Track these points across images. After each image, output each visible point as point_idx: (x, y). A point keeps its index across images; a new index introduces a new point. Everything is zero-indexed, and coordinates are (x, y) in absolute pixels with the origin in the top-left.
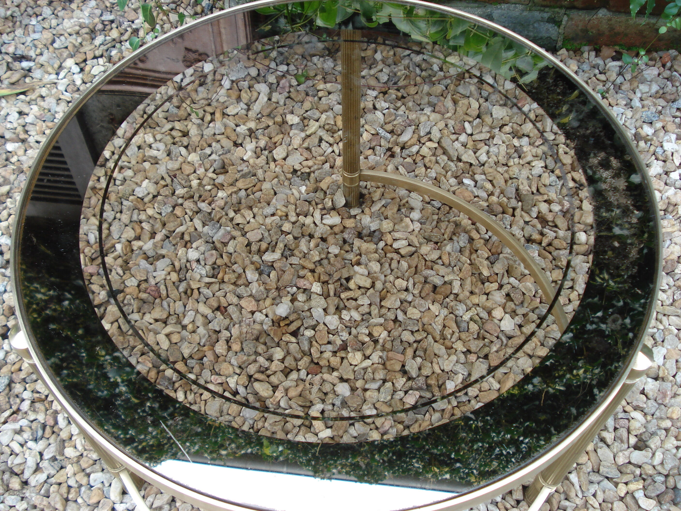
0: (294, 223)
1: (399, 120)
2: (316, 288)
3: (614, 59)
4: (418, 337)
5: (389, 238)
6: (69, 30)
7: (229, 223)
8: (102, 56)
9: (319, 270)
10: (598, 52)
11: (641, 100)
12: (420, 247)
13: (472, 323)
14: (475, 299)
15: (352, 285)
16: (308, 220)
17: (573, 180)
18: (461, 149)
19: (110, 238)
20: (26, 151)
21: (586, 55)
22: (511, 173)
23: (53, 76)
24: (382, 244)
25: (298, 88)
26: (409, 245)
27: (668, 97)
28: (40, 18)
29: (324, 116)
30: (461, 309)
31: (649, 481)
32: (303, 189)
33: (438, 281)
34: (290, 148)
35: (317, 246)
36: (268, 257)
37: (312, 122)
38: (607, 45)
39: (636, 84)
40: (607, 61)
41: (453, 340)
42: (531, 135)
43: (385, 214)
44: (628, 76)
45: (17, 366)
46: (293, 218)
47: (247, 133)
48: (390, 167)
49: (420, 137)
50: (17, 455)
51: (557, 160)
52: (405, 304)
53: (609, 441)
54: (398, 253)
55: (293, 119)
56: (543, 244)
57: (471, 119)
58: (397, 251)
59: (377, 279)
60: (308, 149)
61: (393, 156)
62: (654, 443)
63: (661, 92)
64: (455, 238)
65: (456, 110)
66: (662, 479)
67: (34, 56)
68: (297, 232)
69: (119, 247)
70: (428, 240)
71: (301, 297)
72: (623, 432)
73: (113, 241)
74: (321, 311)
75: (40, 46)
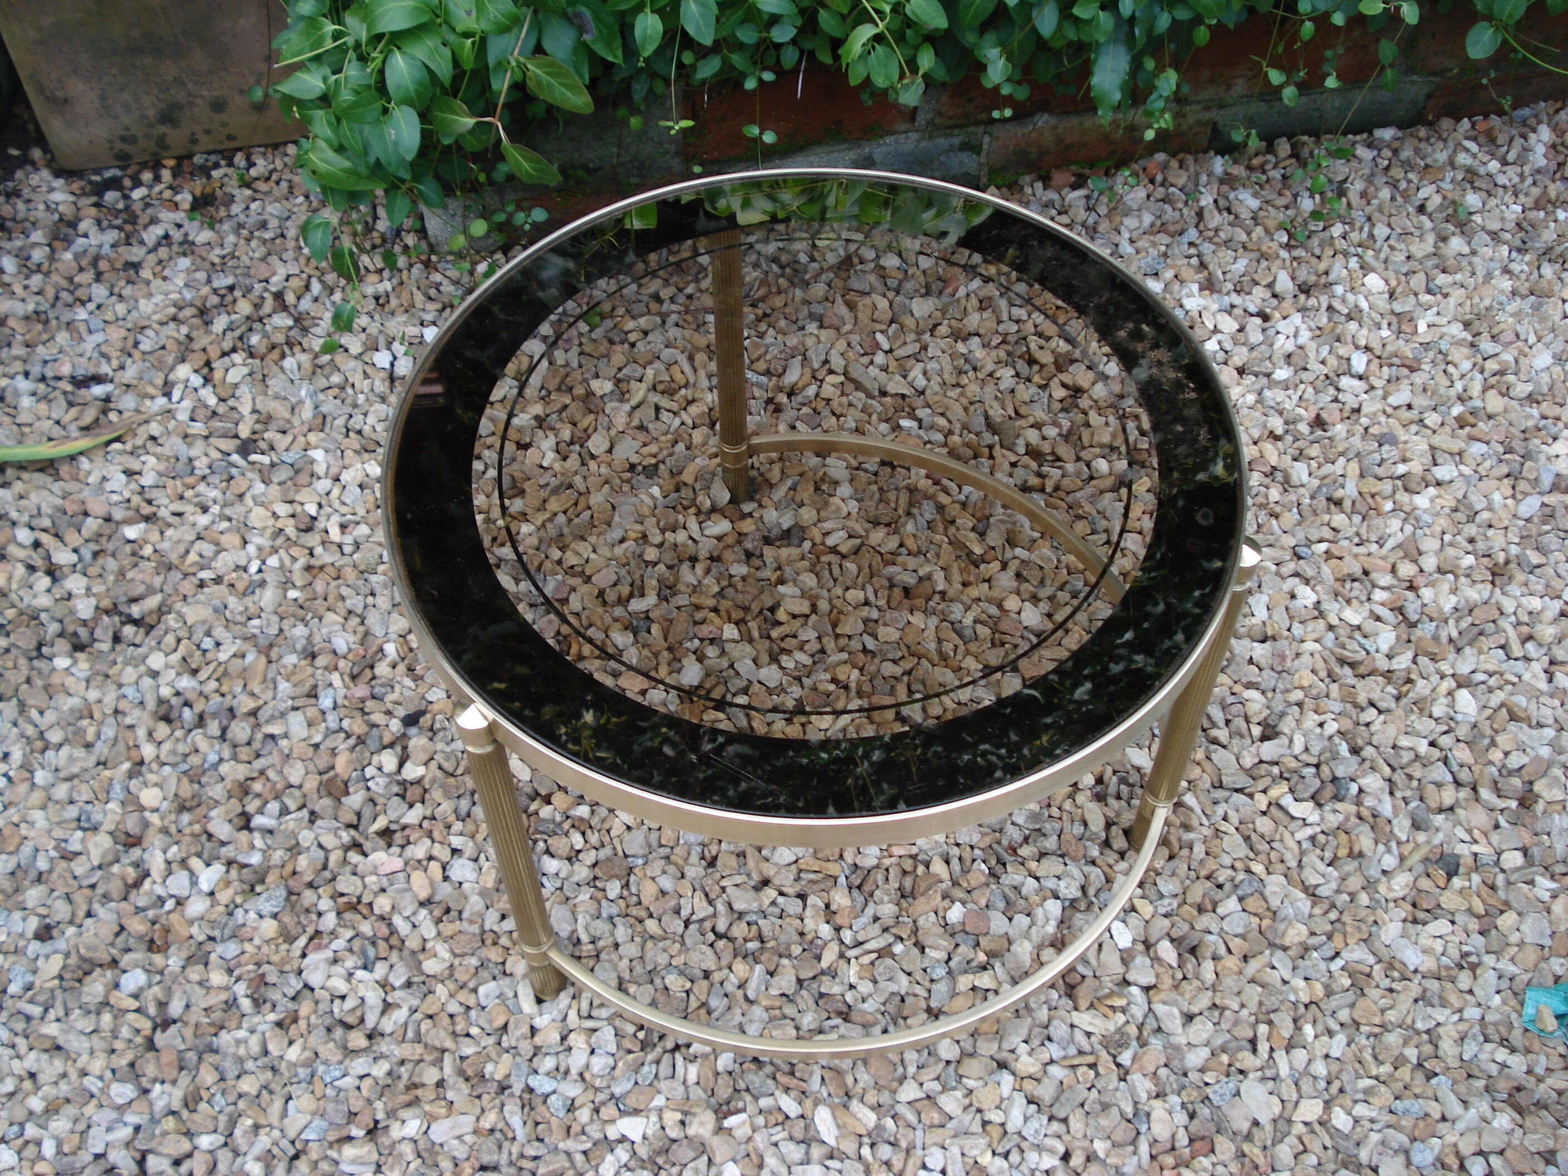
0: (660, 546)
1: (774, 351)
2: (730, 631)
3: (1074, 187)
4: (907, 665)
5: (816, 533)
6: (155, 317)
7: (558, 569)
8: (234, 350)
9: (725, 605)
10: (1046, 181)
11: (1132, 241)
12: (867, 537)
13: (979, 627)
14: (974, 592)
15: (781, 615)
16: (681, 537)
17: (1064, 385)
18: (882, 376)
19: (370, 638)
20: (162, 533)
21: (1028, 190)
22: (969, 395)
23: (163, 400)
24: (807, 545)
25: (593, 336)
26: (850, 537)
27: (1172, 229)
28: (91, 306)
29: (650, 372)
30: (956, 611)
31: (1295, 778)
32: (656, 491)
33: (910, 580)
34: (613, 432)
35: (708, 571)
36: (637, 605)
37: (634, 385)
38: (1058, 167)
39: (1117, 219)
40: (1064, 193)
41: (959, 657)
42: (982, 331)
43: (798, 499)
44: (1103, 210)
45: (289, 869)
46: (657, 539)
47: (533, 423)
48: (782, 427)
49: (814, 371)
50: (343, 997)
51: (1031, 361)
52: (871, 624)
53: (1224, 739)
54: (837, 553)
55: (602, 386)
56: (1048, 490)
57: (883, 327)
58: (834, 550)
59: (817, 597)
60: (642, 427)
61: (778, 410)
62: (1286, 726)
63: (1158, 223)
64: (915, 511)
65: (856, 318)
66: (1313, 770)
67: (111, 373)
68: (669, 558)
69: (390, 648)
70: (876, 523)
71: (711, 652)
72: (1240, 723)
73: (379, 642)
74: (750, 663)
75: (114, 354)
